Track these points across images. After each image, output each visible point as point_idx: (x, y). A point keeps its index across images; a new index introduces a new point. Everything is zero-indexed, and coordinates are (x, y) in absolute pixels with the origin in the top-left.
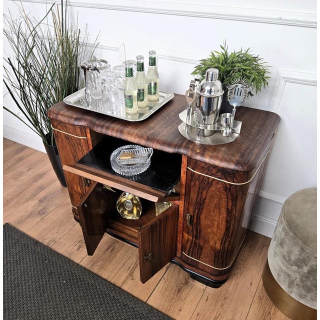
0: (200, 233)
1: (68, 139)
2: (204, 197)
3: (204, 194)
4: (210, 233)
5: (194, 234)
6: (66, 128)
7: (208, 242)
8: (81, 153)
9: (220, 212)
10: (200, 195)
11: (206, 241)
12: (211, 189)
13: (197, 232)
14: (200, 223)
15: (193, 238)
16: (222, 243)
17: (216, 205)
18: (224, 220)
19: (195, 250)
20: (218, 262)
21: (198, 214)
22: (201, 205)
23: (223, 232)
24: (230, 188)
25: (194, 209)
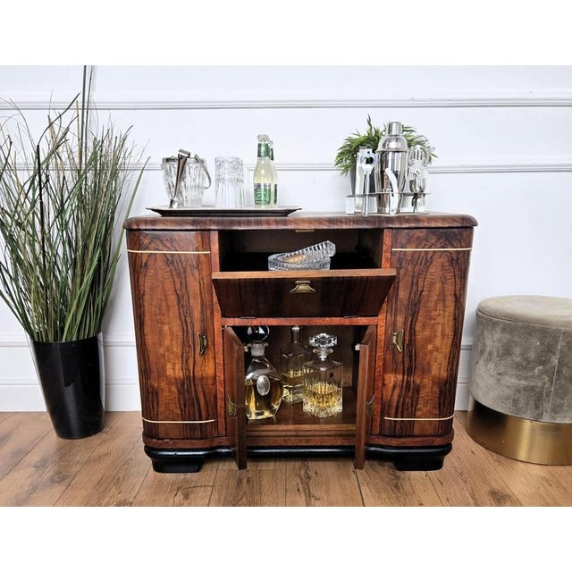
0: (415, 360)
1: (172, 263)
2: (420, 288)
3: (420, 284)
4: (431, 352)
5: (406, 366)
6: (172, 240)
7: (429, 371)
8: (198, 284)
9: (445, 307)
10: (414, 288)
11: (426, 371)
12: (431, 270)
13: (411, 360)
14: (415, 341)
15: (404, 375)
16: (449, 363)
17: (439, 295)
18: (451, 318)
19: (407, 400)
20: (444, 405)
21: (411, 325)
22: (416, 304)
23: (450, 341)
24: (458, 259)
25: (406, 318)
